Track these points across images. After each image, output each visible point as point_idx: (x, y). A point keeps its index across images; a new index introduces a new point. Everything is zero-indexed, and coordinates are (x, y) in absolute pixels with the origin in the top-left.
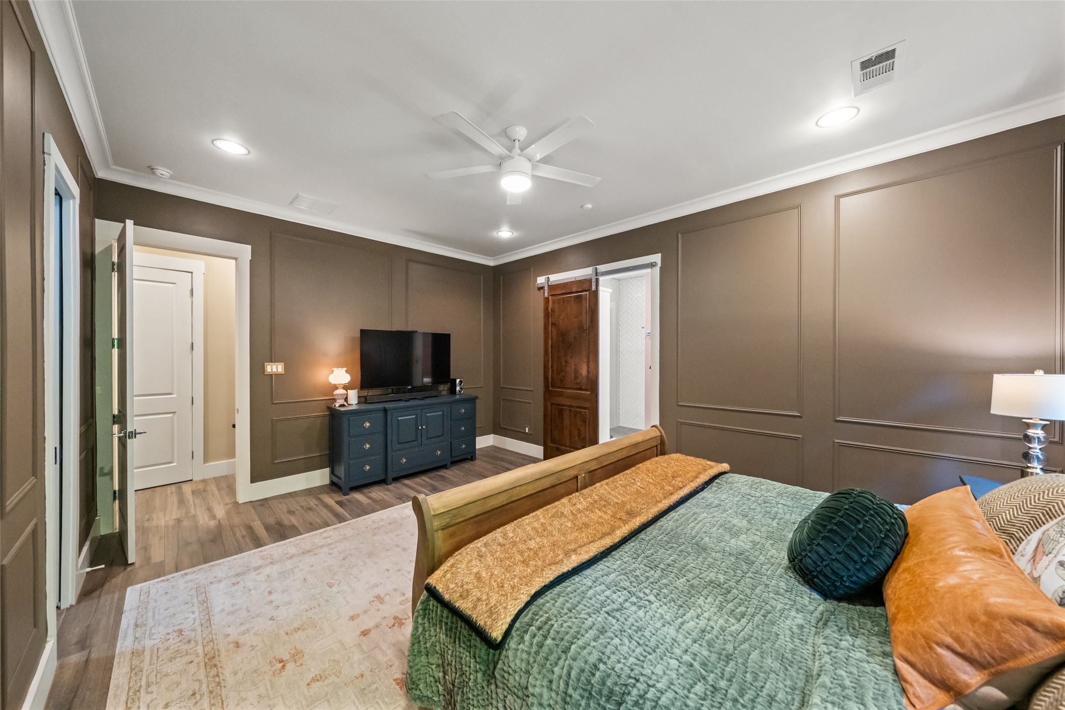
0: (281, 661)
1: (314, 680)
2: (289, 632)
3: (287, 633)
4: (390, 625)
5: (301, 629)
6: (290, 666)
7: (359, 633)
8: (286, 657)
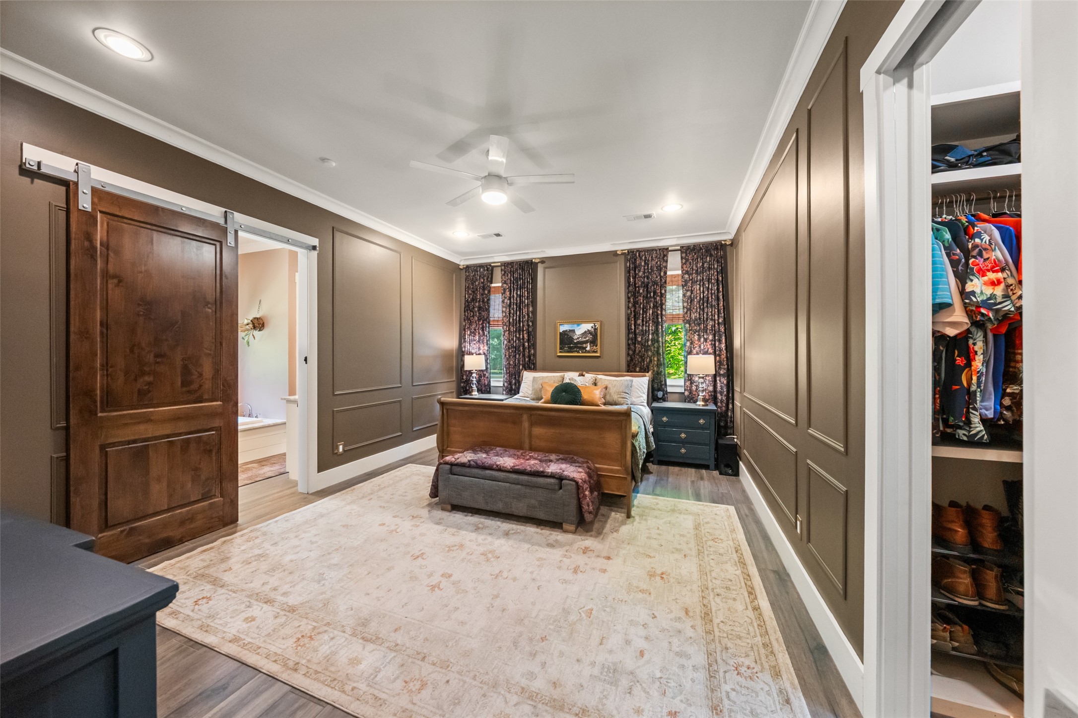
0: (662, 578)
1: (650, 557)
2: (648, 594)
3: (650, 594)
4: (592, 552)
5: (639, 589)
6: (659, 572)
7: (611, 561)
8: (658, 578)
